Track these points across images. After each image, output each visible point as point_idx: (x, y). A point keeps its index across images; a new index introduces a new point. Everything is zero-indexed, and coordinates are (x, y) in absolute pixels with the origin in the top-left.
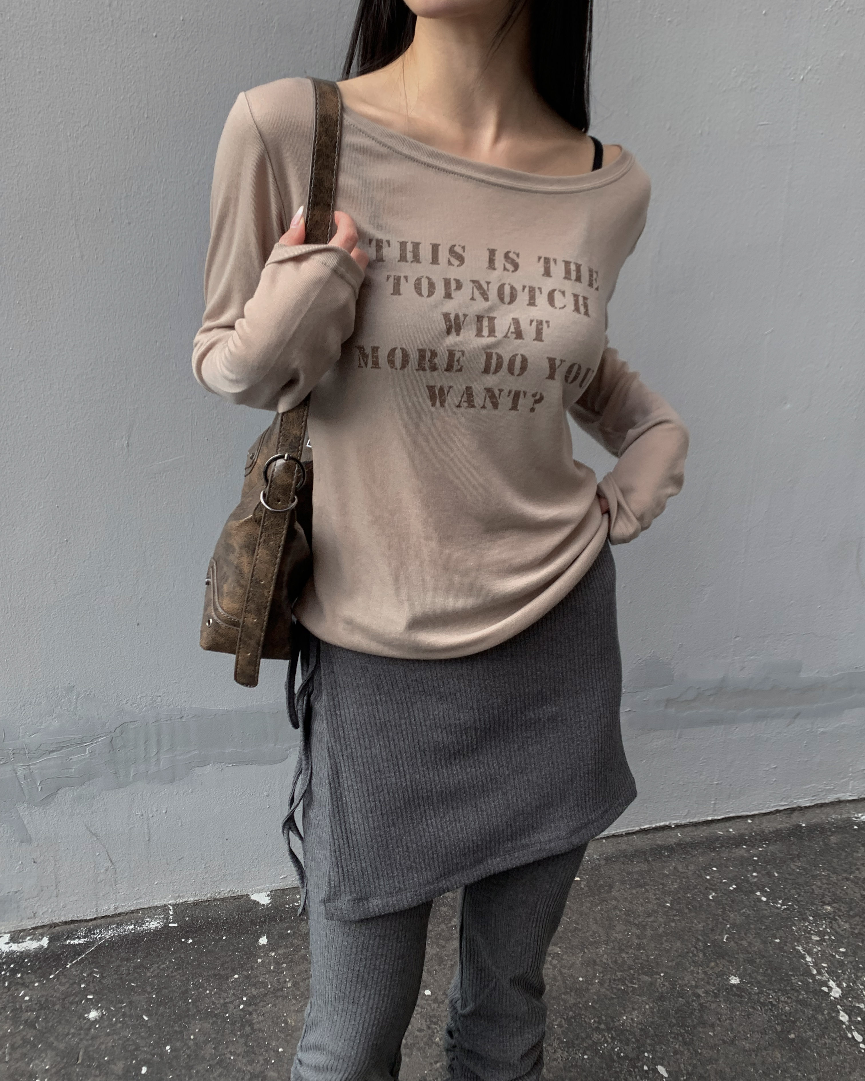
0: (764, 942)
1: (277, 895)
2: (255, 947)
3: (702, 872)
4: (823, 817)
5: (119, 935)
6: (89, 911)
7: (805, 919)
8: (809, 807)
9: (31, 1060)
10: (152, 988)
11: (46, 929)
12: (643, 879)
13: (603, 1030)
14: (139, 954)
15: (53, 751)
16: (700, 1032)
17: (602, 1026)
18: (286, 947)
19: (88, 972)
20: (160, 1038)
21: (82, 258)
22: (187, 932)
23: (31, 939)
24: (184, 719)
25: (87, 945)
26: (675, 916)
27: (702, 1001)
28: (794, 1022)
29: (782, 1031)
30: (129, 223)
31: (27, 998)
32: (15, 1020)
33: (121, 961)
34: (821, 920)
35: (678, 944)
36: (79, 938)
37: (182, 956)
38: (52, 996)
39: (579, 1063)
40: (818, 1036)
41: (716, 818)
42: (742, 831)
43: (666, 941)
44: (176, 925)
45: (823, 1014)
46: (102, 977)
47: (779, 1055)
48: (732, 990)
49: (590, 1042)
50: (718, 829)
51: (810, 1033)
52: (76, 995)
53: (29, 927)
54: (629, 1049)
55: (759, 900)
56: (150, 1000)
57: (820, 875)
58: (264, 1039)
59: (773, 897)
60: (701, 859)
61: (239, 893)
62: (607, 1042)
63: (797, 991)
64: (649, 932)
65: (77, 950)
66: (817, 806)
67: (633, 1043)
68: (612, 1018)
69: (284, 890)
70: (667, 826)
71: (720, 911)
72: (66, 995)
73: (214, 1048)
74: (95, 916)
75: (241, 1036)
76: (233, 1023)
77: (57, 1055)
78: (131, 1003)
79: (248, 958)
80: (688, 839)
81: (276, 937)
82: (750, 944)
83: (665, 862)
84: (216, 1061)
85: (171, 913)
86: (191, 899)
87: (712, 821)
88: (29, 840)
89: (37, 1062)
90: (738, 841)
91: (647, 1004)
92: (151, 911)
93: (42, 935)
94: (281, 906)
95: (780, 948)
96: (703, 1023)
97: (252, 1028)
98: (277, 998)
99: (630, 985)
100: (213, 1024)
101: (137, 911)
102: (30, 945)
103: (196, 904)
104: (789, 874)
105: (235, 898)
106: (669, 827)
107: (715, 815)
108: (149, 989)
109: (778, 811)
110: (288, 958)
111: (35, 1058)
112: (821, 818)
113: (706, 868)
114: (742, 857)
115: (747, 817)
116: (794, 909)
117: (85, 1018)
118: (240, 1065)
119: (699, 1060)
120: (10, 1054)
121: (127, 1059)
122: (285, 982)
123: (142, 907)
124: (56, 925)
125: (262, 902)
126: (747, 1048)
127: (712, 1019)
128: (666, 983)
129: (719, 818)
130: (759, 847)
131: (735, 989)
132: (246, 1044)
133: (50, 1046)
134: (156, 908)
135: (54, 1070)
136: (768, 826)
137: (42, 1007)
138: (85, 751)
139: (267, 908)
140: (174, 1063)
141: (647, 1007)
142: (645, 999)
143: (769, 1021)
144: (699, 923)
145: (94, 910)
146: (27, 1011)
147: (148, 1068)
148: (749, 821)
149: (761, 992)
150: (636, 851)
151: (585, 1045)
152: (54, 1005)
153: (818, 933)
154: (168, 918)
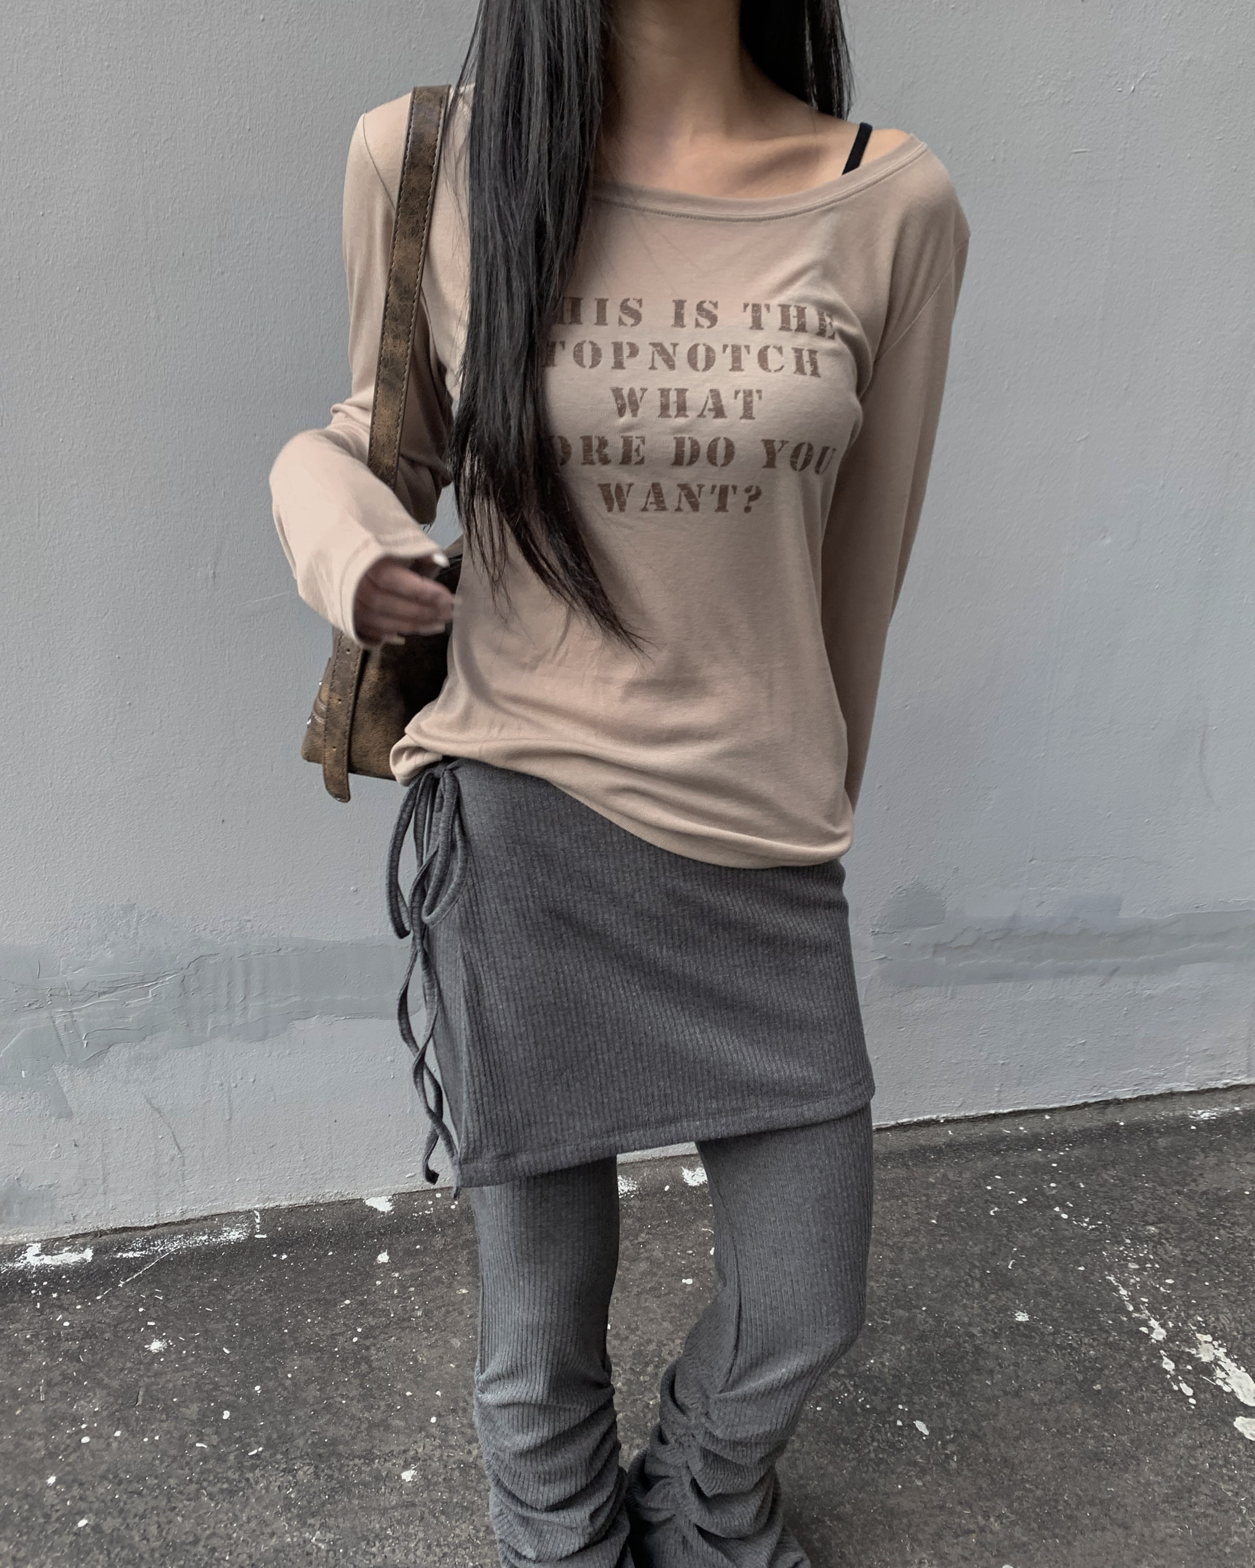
0: (1064, 1270)
1: (401, 1200)
2: (372, 1266)
3: (981, 1181)
4: (1149, 1114)
5: (187, 1248)
6: (147, 1215)
7: (1121, 1243)
8: (1130, 1099)
9: (74, 1400)
10: (234, 1314)
11: (89, 1238)
12: (900, 1188)
13: (843, 1376)
14: (216, 1272)
15: (104, 993)
16: (973, 1380)
17: (842, 1372)
18: (414, 1266)
19: (148, 1293)
20: (246, 1376)
21: (159, 319)
22: (280, 1245)
23: (70, 1251)
24: (282, 953)
25: (145, 1260)
26: (943, 1235)
27: (978, 1342)
28: (1101, 1370)
29: (1085, 1380)
30: (223, 273)
31: (66, 1324)
32: (51, 1351)
33: (192, 1280)
34: (1141, 1244)
35: (947, 1272)
36: (133, 1250)
37: (274, 1275)
38: (100, 1322)
39: (811, 1417)
40: (1132, 1387)
41: (1001, 1111)
42: (1038, 1130)
43: (930, 1267)
44: (265, 1236)
45: (1140, 1360)
46: (167, 1299)
47: (1079, 1411)
48: (1019, 1329)
49: (826, 1391)
50: (1004, 1127)
51: (1121, 1384)
52: (132, 1321)
53: (67, 1235)
54: (877, 1400)
55: (1058, 1217)
56: (231, 1329)
57: (1143, 1187)
58: (387, 1380)
59: (1077, 1213)
60: (979, 1164)
61: (350, 1197)
62: (848, 1391)
63: (1107, 1332)
64: (907, 1256)
65: (131, 1266)
66: (1139, 1099)
67: (883, 1392)
68: (856, 1362)
69: (411, 1193)
70: (933, 1120)
71: (1004, 1231)
72: (119, 1322)
73: (319, 1390)
74: (155, 1223)
75: (355, 1376)
76: (344, 1360)
77: (109, 1395)
78: (206, 1331)
79: (363, 1280)
80: (962, 1139)
81: (401, 1254)
82: (1045, 1272)
83: (930, 1167)
84: (322, 1406)
85: (258, 1221)
86: (285, 1204)
87: (995, 1116)
88: (69, 1115)
89: (82, 1402)
90: (1032, 1142)
91: (902, 1344)
92: (231, 1218)
93: (85, 1246)
94: (407, 1215)
95: (1085, 1277)
96: (979, 1370)
97: (370, 1366)
98: (404, 1329)
99: (880, 1321)
100: (317, 1360)
101: (213, 1217)
102: (68, 1258)
103: (292, 1210)
104: (1101, 1186)
105: (344, 1203)
106: (934, 1122)
107: (999, 1108)
108: (230, 1315)
109: (1086, 1105)
110: (416, 1280)
111: (80, 1399)
112: (1146, 1116)
113: (987, 1177)
114: (1037, 1163)
115: (1045, 1111)
116: (1105, 1230)
117: (145, 1350)
118: (354, 1410)
119: (971, 1414)
120: (46, 1393)
121: (203, 1400)
122: (414, 1310)
123: (218, 1212)
124: (102, 1233)
125: (381, 1209)
126: (1036, 1401)
127: (991, 1364)
128: (930, 1320)
129: (1006, 1111)
130: (1059, 1150)
131: (1021, 1328)
132: (361, 1385)
133: (99, 1383)
134: (237, 1214)
135: (105, 1413)
136: (1073, 1123)
137: (87, 1335)
138: (147, 994)
139: (388, 1217)
140: (266, 1407)
141: (903, 1348)
142: (899, 1338)
143: (1068, 1367)
144: (976, 1245)
145: (154, 1214)
146: (67, 1340)
147: (231, 1412)
148: (1047, 1117)
149: (1056, 1332)
150: (891, 1152)
151: (818, 1394)
152: (103, 1333)
153: (1138, 1260)
154: (254, 1228)
